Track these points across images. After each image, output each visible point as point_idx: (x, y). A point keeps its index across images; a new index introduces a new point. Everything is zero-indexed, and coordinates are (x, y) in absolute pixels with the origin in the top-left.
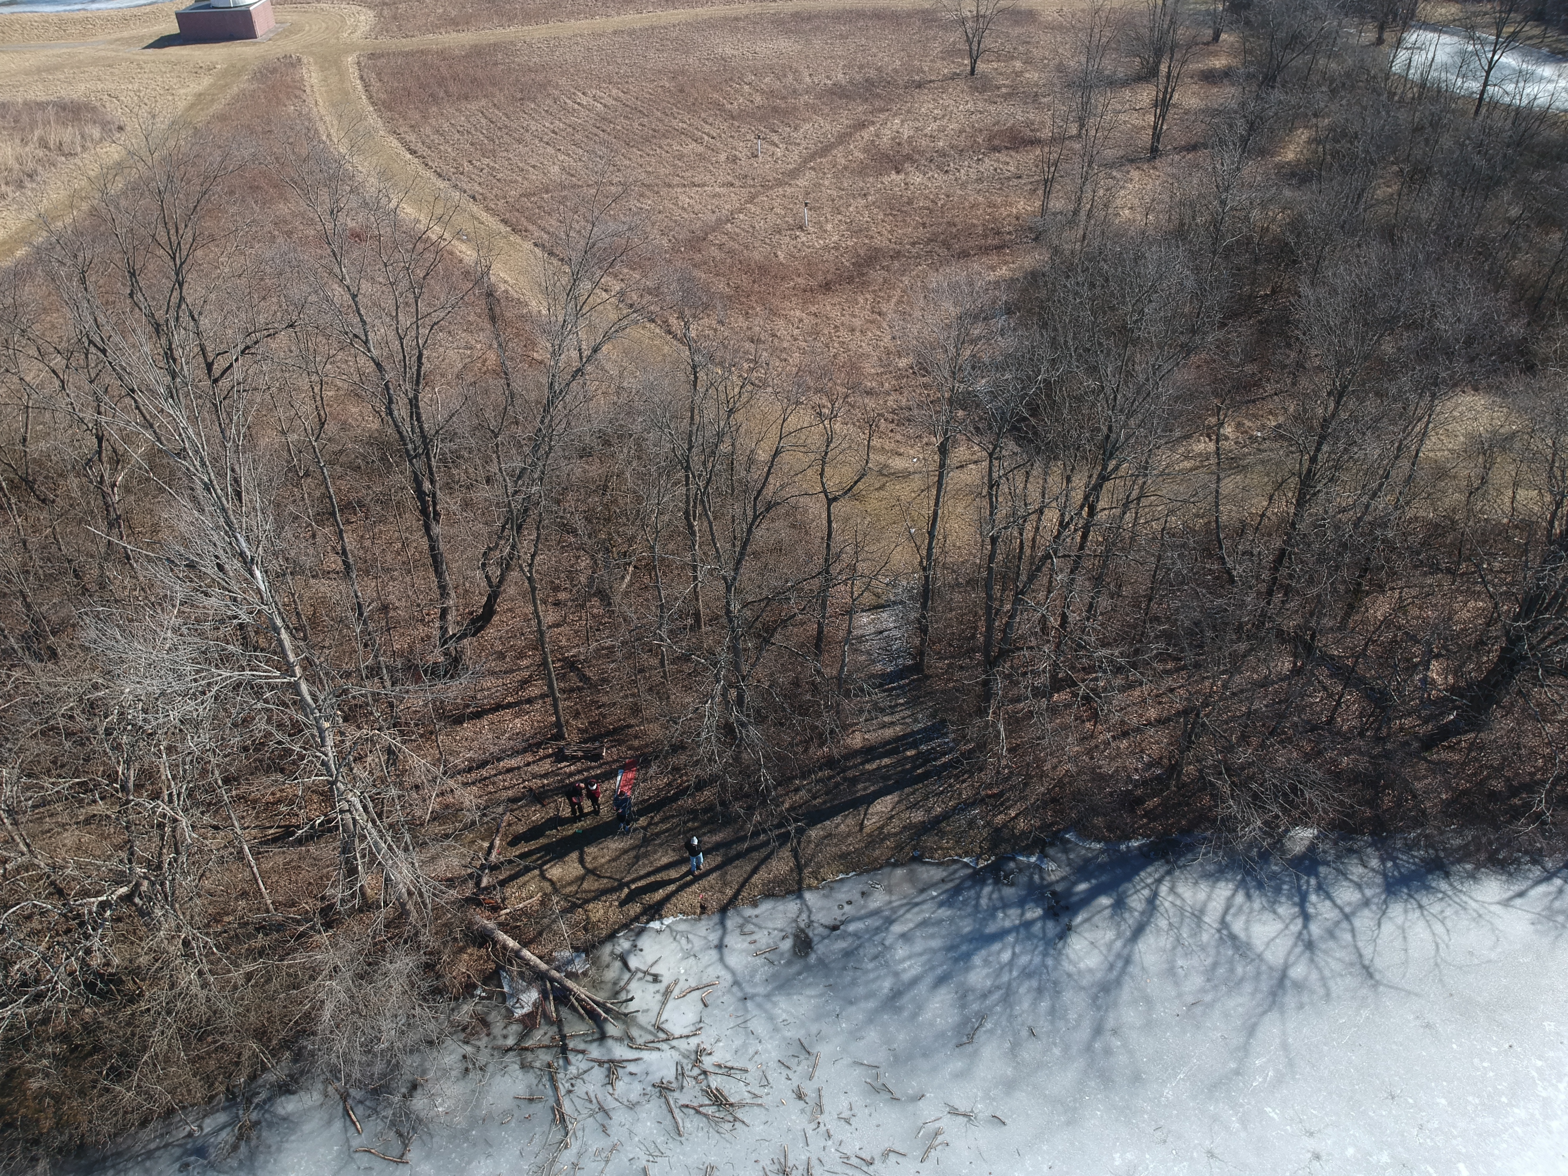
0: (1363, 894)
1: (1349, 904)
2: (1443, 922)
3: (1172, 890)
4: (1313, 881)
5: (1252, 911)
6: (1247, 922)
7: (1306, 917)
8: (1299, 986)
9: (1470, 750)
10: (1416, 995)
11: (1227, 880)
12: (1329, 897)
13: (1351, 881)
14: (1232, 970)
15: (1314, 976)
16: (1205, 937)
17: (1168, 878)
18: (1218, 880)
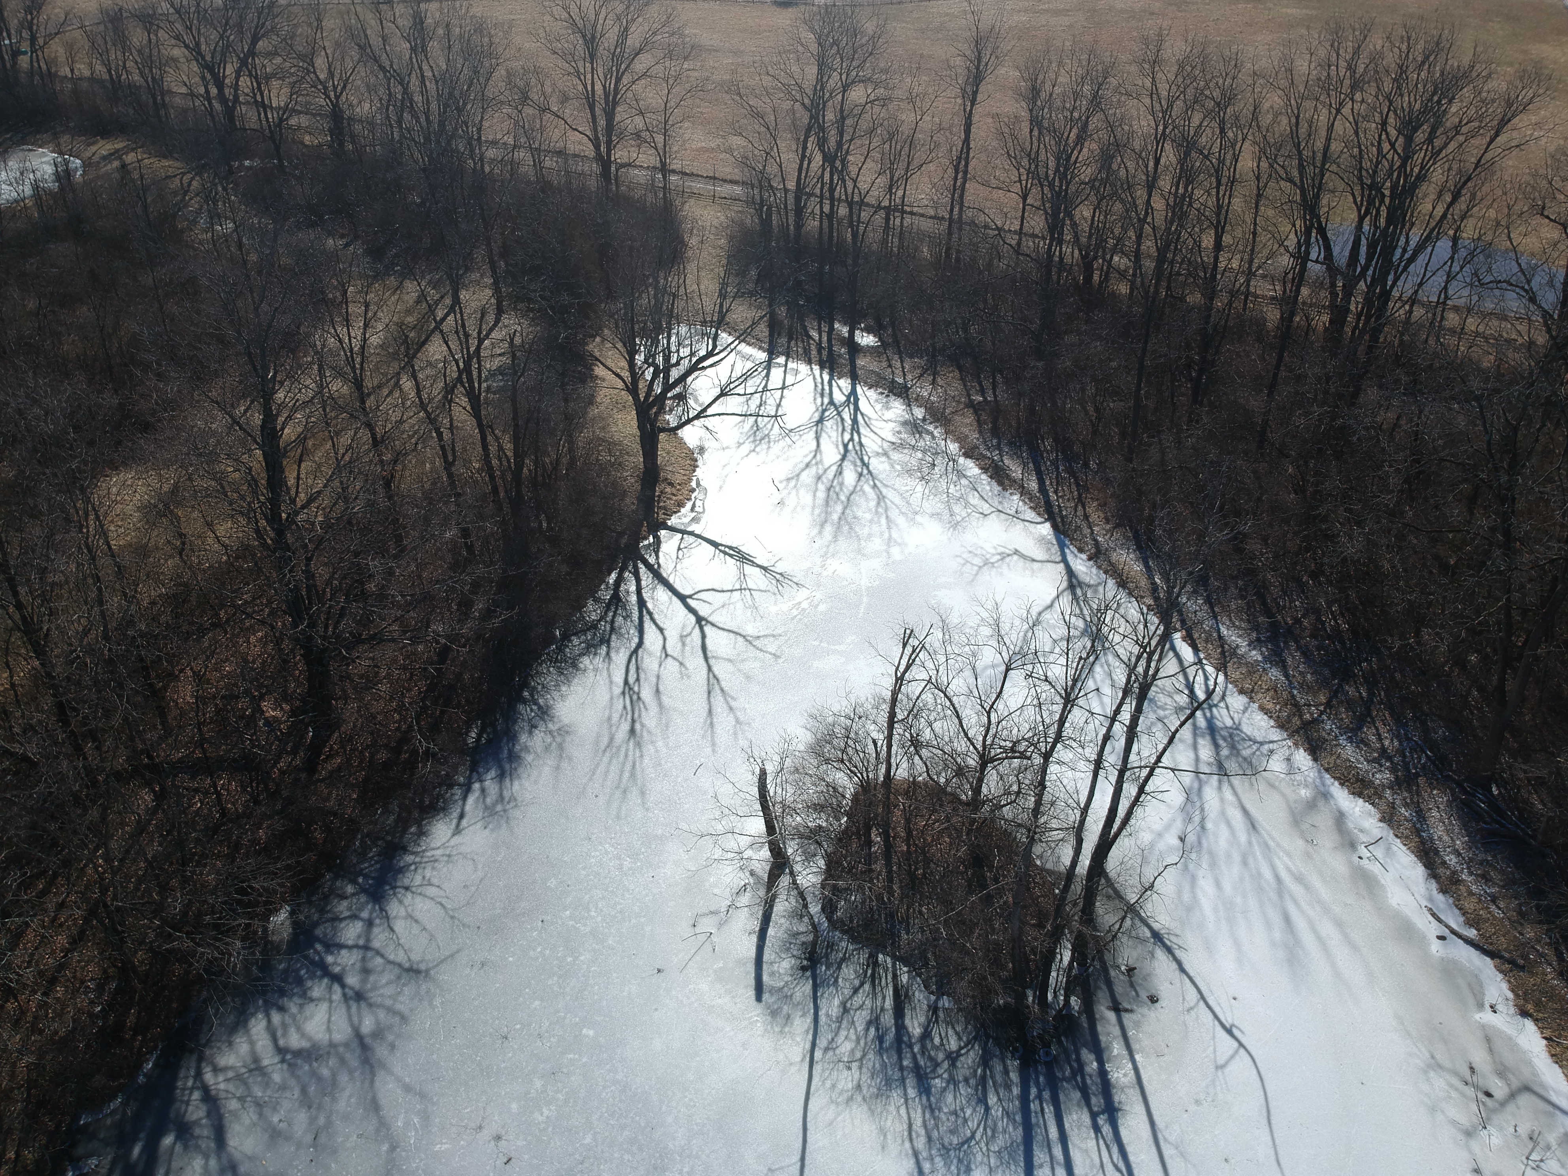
0: (362, 920)
1: (359, 937)
2: (430, 884)
3: (216, 1070)
4: (319, 947)
5: (294, 1017)
6: (299, 1029)
7: (338, 979)
8: (378, 1033)
9: (343, 747)
10: (458, 951)
11: (253, 1015)
12: (341, 946)
13: (345, 918)
14: (320, 1079)
15: (382, 1014)
16: (277, 1077)
17: (204, 1064)
18: (246, 1022)
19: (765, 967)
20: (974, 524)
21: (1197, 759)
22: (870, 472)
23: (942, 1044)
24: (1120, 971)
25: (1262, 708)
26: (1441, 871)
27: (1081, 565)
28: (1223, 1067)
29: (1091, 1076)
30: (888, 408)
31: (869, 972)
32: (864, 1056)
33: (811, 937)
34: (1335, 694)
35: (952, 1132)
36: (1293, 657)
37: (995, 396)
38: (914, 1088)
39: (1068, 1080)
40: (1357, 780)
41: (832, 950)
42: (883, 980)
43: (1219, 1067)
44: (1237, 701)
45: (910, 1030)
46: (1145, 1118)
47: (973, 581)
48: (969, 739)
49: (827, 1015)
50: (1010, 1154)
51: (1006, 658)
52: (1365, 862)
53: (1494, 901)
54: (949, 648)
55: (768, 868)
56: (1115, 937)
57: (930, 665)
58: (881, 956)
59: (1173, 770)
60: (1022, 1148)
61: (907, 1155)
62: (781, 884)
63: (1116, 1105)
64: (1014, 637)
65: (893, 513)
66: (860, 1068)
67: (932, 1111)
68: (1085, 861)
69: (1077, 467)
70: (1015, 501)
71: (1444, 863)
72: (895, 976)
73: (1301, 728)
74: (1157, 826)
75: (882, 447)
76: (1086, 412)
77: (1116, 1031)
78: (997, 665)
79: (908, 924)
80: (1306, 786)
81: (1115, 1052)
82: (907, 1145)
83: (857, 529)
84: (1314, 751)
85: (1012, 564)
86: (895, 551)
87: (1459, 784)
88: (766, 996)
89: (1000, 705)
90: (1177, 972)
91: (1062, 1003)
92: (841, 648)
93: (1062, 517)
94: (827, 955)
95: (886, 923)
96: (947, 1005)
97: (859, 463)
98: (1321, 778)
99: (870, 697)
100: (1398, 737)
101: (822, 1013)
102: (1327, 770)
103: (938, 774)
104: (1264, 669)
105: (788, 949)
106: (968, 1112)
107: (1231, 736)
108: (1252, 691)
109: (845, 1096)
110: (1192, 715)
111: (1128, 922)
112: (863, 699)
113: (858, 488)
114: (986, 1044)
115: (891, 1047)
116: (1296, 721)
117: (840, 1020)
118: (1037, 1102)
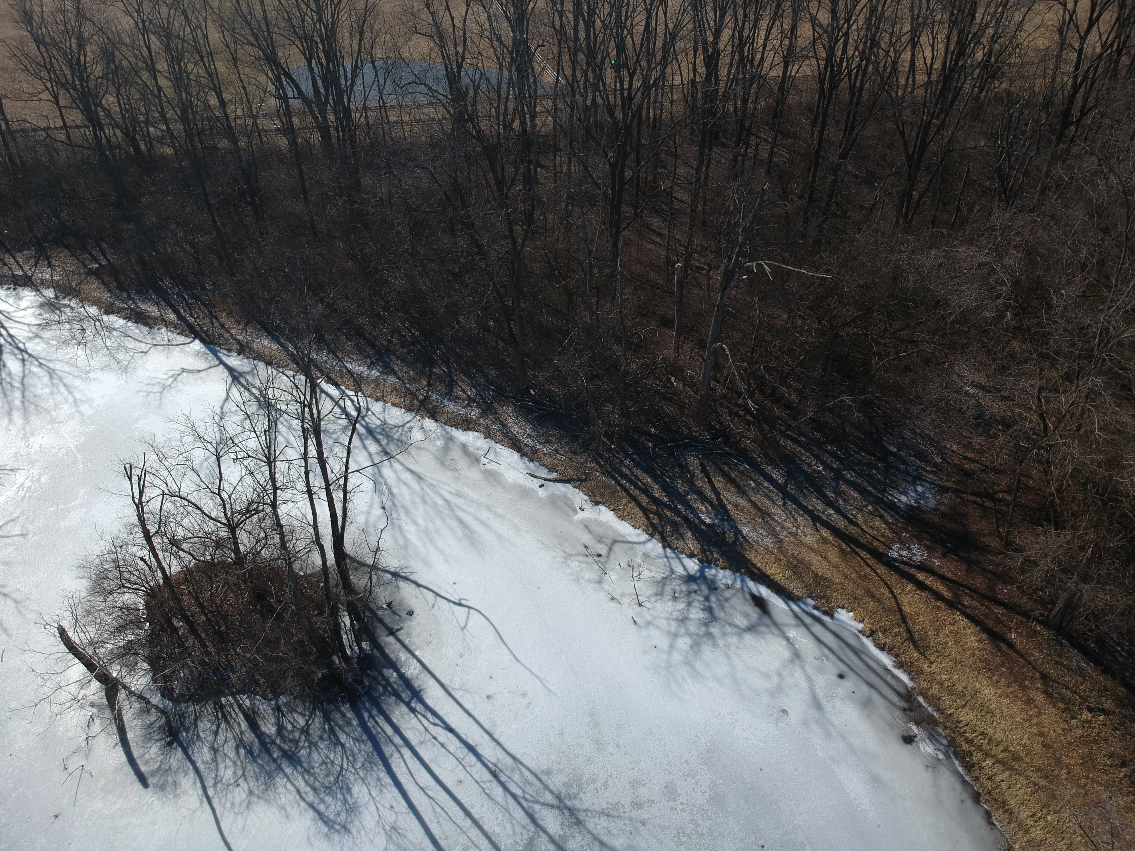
19: (138, 762)
20: (140, 362)
21: (370, 454)
22: (30, 355)
23: (294, 727)
24: (384, 609)
25: (393, 404)
26: (526, 450)
27: (235, 361)
28: (465, 627)
29: (395, 683)
30: (20, 299)
31: (220, 715)
32: (244, 770)
33: (164, 720)
34: (429, 377)
35: (327, 776)
36: (397, 365)
37: (108, 260)
38: (289, 767)
39: (383, 694)
40: (464, 421)
41: (184, 718)
42: (233, 714)
43: (463, 628)
44: (377, 407)
45: (268, 732)
46: (437, 685)
47: (160, 405)
48: (214, 519)
49: (204, 762)
50: (370, 763)
51: (213, 450)
52: (487, 465)
53: (557, 453)
54: (166, 463)
55: (103, 694)
56: (370, 591)
57: (157, 482)
58: (223, 700)
59: (358, 471)
60: (375, 753)
61: (306, 810)
62: (121, 700)
63: (418, 689)
64: (212, 434)
65: (69, 380)
66: (246, 780)
67: (308, 772)
68: (330, 556)
69: (198, 291)
70: (164, 334)
71: (526, 444)
72: (240, 706)
73: (420, 406)
74: (365, 509)
75: (31, 331)
76: (186, 251)
77: (398, 646)
78: (209, 458)
79: (232, 667)
80: (439, 438)
81: (403, 659)
82: (303, 804)
83: (43, 404)
84: (434, 416)
85: (184, 380)
86: (85, 408)
87: (514, 398)
88: (150, 781)
89: (225, 485)
90: (417, 588)
91: (358, 651)
92: (79, 501)
93: (205, 332)
94: (182, 724)
95: (216, 675)
96: (285, 701)
97: (17, 352)
98: (444, 430)
99: (121, 528)
100: (473, 386)
101: (199, 764)
102: (445, 424)
103: (204, 555)
104: (384, 380)
105: (150, 739)
106: (332, 756)
107: (383, 430)
108: (383, 396)
109: (245, 804)
110: (354, 429)
111: (374, 578)
112: (117, 532)
113: (27, 372)
114: (323, 707)
115: (260, 751)
116: (416, 403)
117: (214, 760)
118: (371, 720)
